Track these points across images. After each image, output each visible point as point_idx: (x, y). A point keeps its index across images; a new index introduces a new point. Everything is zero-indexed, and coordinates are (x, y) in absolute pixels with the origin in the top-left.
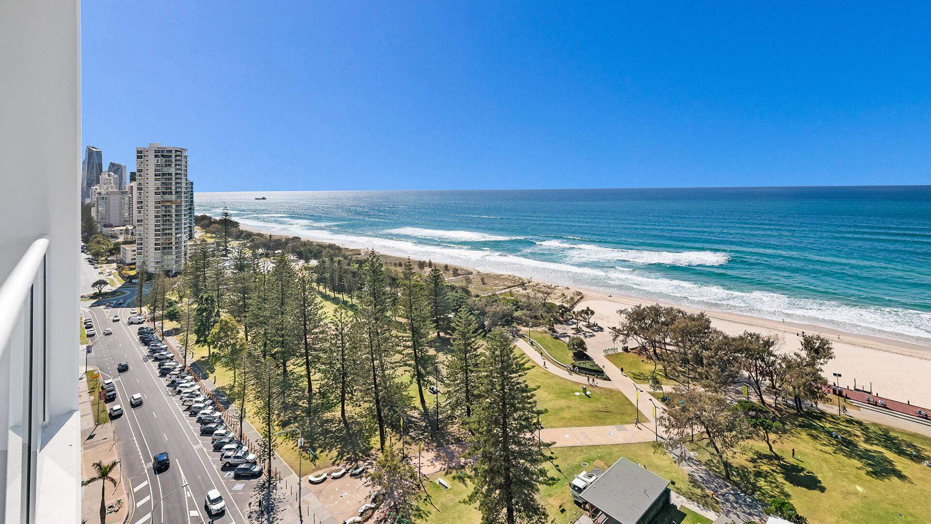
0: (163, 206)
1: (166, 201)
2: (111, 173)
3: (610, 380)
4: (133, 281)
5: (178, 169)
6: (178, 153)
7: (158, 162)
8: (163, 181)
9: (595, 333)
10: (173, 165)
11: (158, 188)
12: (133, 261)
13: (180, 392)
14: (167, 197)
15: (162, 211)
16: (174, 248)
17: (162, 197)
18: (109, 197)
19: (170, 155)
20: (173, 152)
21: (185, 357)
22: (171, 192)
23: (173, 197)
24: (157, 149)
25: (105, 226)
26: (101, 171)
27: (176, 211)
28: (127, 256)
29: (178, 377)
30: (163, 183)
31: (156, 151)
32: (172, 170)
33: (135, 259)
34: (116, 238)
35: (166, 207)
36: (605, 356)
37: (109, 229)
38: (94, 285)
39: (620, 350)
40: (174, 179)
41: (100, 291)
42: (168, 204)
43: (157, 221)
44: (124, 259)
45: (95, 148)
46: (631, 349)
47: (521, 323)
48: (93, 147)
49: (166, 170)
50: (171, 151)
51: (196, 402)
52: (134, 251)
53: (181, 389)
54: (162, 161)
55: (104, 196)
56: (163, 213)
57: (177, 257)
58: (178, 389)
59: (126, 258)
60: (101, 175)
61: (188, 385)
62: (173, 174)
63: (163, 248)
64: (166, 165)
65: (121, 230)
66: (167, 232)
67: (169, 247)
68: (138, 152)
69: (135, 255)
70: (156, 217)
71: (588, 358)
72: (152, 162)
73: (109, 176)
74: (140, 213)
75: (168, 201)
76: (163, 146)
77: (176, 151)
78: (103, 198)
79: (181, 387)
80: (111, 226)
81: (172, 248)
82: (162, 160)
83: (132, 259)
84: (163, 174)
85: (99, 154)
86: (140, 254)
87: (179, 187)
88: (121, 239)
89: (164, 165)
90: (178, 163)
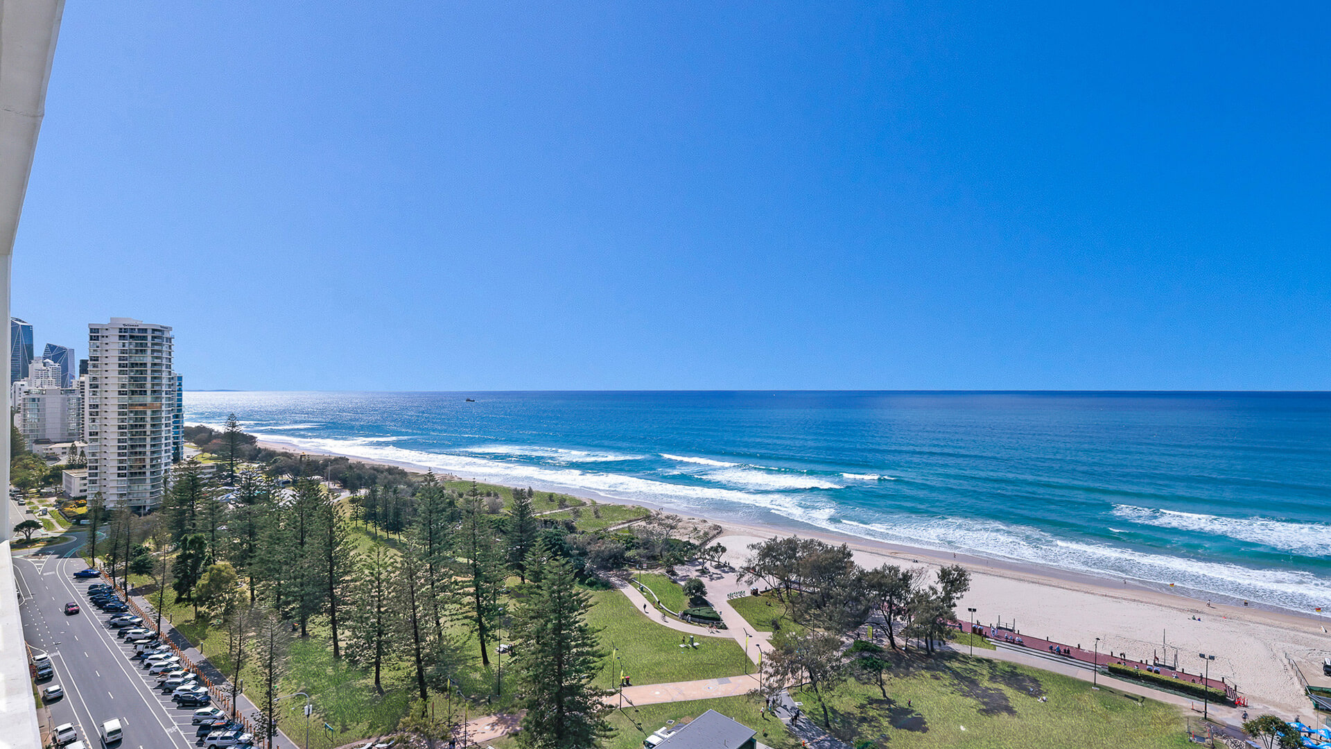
0: (131, 412)
1: (136, 405)
2: (47, 360)
3: (726, 628)
4: (82, 522)
5: (157, 358)
6: (157, 334)
7: (124, 346)
8: (132, 374)
9: (723, 575)
10: (149, 352)
11: (123, 386)
12: (83, 494)
13: (149, 666)
14: (138, 399)
15: (130, 419)
16: (148, 474)
17: (130, 398)
18: (44, 398)
19: (144, 337)
20: (149, 332)
21: (158, 621)
22: (145, 391)
23: (148, 399)
24: (123, 327)
25: (37, 442)
26: (31, 357)
27: (152, 419)
28: (72, 487)
29: (147, 647)
30: (132, 377)
31: (121, 329)
32: (148, 359)
33: (86, 490)
34: (57, 459)
35: (136, 413)
36: (728, 602)
37: (43, 446)
38: (18, 528)
39: (748, 594)
40: (149, 372)
41: (28, 537)
42: (141, 409)
43: (122, 434)
44: (68, 491)
45: (20, 321)
46: (761, 592)
47: (633, 566)
48: (17, 320)
49: (137, 359)
50: (146, 329)
51: (172, 676)
52: (84, 478)
53: (150, 662)
54: (130, 345)
55: (36, 396)
56: (131, 422)
57: (153, 486)
58: (147, 661)
59: (70, 489)
60: (30, 363)
61: (161, 656)
62: (149, 365)
63: (131, 473)
64: (137, 350)
65: (63, 448)
66: (138, 450)
67: (140, 473)
68: (92, 330)
69: (85, 485)
70: (120, 427)
71: (706, 604)
72: (114, 347)
73: (44, 366)
74: (94, 421)
75: (141, 405)
76: (134, 323)
77: (154, 330)
78: (34, 400)
79: (150, 659)
80: (48, 442)
81: (144, 473)
82: (130, 343)
83: (81, 491)
84: (132, 364)
85: (28, 330)
86: (94, 482)
87: (157, 385)
88: (64, 461)
89: (134, 351)
90: (156, 348)
